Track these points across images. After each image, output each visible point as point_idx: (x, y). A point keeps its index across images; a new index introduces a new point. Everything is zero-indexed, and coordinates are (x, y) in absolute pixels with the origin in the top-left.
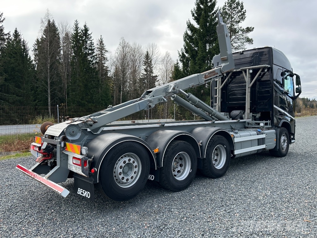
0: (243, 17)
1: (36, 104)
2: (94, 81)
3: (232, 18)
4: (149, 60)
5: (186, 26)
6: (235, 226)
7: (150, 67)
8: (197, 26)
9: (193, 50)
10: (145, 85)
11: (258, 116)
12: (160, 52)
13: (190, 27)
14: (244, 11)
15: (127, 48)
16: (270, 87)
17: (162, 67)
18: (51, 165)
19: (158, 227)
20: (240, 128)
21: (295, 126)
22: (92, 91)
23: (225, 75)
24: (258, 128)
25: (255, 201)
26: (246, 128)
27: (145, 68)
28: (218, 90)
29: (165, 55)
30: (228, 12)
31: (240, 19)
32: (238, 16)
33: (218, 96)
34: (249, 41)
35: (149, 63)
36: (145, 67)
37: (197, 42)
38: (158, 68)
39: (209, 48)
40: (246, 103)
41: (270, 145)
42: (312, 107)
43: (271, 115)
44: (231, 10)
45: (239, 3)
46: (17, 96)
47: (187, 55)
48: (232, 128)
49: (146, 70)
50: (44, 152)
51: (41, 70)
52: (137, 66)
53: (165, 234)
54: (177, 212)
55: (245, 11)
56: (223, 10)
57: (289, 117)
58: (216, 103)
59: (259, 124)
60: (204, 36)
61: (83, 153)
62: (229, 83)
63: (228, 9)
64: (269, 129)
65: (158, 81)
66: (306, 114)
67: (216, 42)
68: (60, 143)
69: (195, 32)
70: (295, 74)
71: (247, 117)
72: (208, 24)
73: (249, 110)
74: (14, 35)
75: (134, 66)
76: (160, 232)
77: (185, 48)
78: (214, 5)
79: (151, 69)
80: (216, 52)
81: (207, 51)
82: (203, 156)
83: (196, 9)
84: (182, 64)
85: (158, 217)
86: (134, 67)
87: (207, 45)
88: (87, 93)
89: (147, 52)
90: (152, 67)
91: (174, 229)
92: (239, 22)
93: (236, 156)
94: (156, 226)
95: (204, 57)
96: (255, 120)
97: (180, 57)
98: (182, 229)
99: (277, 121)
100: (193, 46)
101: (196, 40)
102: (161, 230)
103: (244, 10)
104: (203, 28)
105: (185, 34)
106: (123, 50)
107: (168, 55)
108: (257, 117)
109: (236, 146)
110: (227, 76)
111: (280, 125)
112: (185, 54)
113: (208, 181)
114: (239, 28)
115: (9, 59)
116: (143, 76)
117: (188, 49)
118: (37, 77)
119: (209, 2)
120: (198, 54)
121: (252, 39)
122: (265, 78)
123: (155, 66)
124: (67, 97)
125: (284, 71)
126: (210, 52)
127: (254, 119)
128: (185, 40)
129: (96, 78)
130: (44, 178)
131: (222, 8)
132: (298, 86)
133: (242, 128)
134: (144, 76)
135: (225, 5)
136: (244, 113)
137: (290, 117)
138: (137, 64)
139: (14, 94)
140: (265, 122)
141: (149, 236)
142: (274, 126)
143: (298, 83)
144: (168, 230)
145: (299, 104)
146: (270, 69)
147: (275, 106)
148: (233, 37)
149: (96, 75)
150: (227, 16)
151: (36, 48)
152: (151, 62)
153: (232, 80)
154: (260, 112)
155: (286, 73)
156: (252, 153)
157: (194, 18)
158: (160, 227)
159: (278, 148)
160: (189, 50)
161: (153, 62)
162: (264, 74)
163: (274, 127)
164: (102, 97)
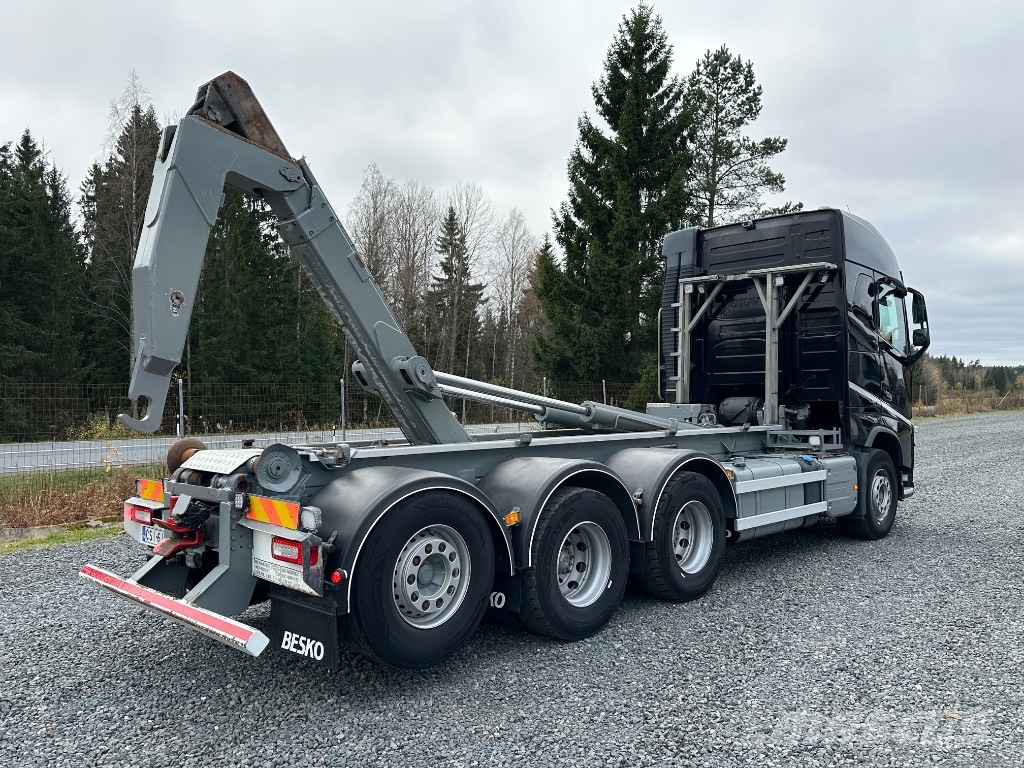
0: (751, 107)
1: (89, 376)
2: (280, 301)
3: (719, 110)
4: (458, 237)
5: (577, 134)
6: (747, 733)
7: (459, 257)
8: (610, 134)
9: (598, 208)
10: (442, 314)
11: (803, 414)
12: (492, 209)
13: (590, 135)
14: (757, 90)
15: (388, 198)
16: (839, 329)
17: (500, 257)
18: (196, 564)
19: (526, 740)
20: (750, 452)
21: (913, 445)
22: (274, 333)
23: (702, 290)
24: (805, 451)
25: (803, 663)
26: (766, 450)
27: (445, 261)
28: (680, 334)
29: (507, 219)
30: (707, 91)
31: (743, 112)
32: (739, 105)
33: (683, 353)
34: (773, 181)
35: (456, 246)
36: (443, 258)
37: (612, 184)
38: (486, 262)
39: (649, 202)
40: (767, 377)
41: (840, 501)
42: (971, 385)
43: (840, 411)
44: (715, 85)
45: (741, 66)
46: (29, 348)
47: (579, 224)
48: (727, 452)
49: (447, 268)
50: (179, 525)
51: (109, 264)
52: (419, 254)
53: (550, 758)
54: (577, 699)
55: (760, 88)
56: (692, 85)
57: (894, 418)
58: (676, 374)
59: (806, 439)
60: (633, 167)
61: (305, 525)
62: (715, 316)
63: (706, 82)
64: (835, 453)
65: (487, 300)
66: (951, 410)
67: (671, 185)
68: (232, 498)
69: (606, 152)
70: (911, 290)
71: (771, 417)
72: (644, 129)
73: (776, 397)
74: (20, 151)
75: (408, 254)
76: (533, 750)
77: (574, 201)
78: (662, 69)
79: (464, 264)
80: (671, 215)
81: (643, 211)
82: (646, 534)
83: (607, 81)
84: (564, 250)
85: (522, 713)
86: (408, 258)
87: (644, 194)
88: (258, 341)
89: (451, 210)
90: (466, 259)
91: (575, 744)
92: (740, 122)
93: (743, 537)
94: (519, 736)
95: (635, 231)
96: (795, 427)
97: (559, 229)
98: (598, 744)
99: (860, 430)
100: (600, 196)
101: (609, 177)
102: (538, 746)
103: (755, 86)
104: (630, 141)
105: (574, 158)
106: (375, 203)
107: (516, 220)
108: (799, 418)
109: (740, 505)
110: (708, 295)
111: (869, 443)
112: (574, 219)
113: (662, 610)
114: (741, 141)
115: (6, 228)
116: (438, 286)
117: (584, 204)
118: (94, 288)
119: (649, 61)
120: (613, 221)
121: (780, 176)
122: (821, 302)
123: (476, 253)
124: (192, 353)
125: (877, 279)
126: (650, 216)
127: (791, 425)
128: (573, 178)
129: (288, 293)
130: (183, 602)
131: (687, 80)
132: (918, 326)
133: (756, 451)
134: (441, 286)
135: (698, 70)
136: (761, 404)
137: (899, 419)
138: (419, 248)
139: (17, 343)
140: (823, 432)
141: (504, 763)
142: (851, 445)
143: (920, 314)
144: (557, 747)
145: (929, 377)
146: (837, 275)
147: (852, 385)
148: (723, 169)
149: (286, 281)
150: (704, 106)
151: (90, 194)
152: (462, 240)
153: (723, 306)
154: (808, 402)
155: (882, 285)
156: (788, 527)
157: (600, 108)
158: (531, 737)
159: (864, 512)
160: (585, 207)
161: (469, 242)
162: (819, 290)
163: (851, 449)
164: (304, 353)
